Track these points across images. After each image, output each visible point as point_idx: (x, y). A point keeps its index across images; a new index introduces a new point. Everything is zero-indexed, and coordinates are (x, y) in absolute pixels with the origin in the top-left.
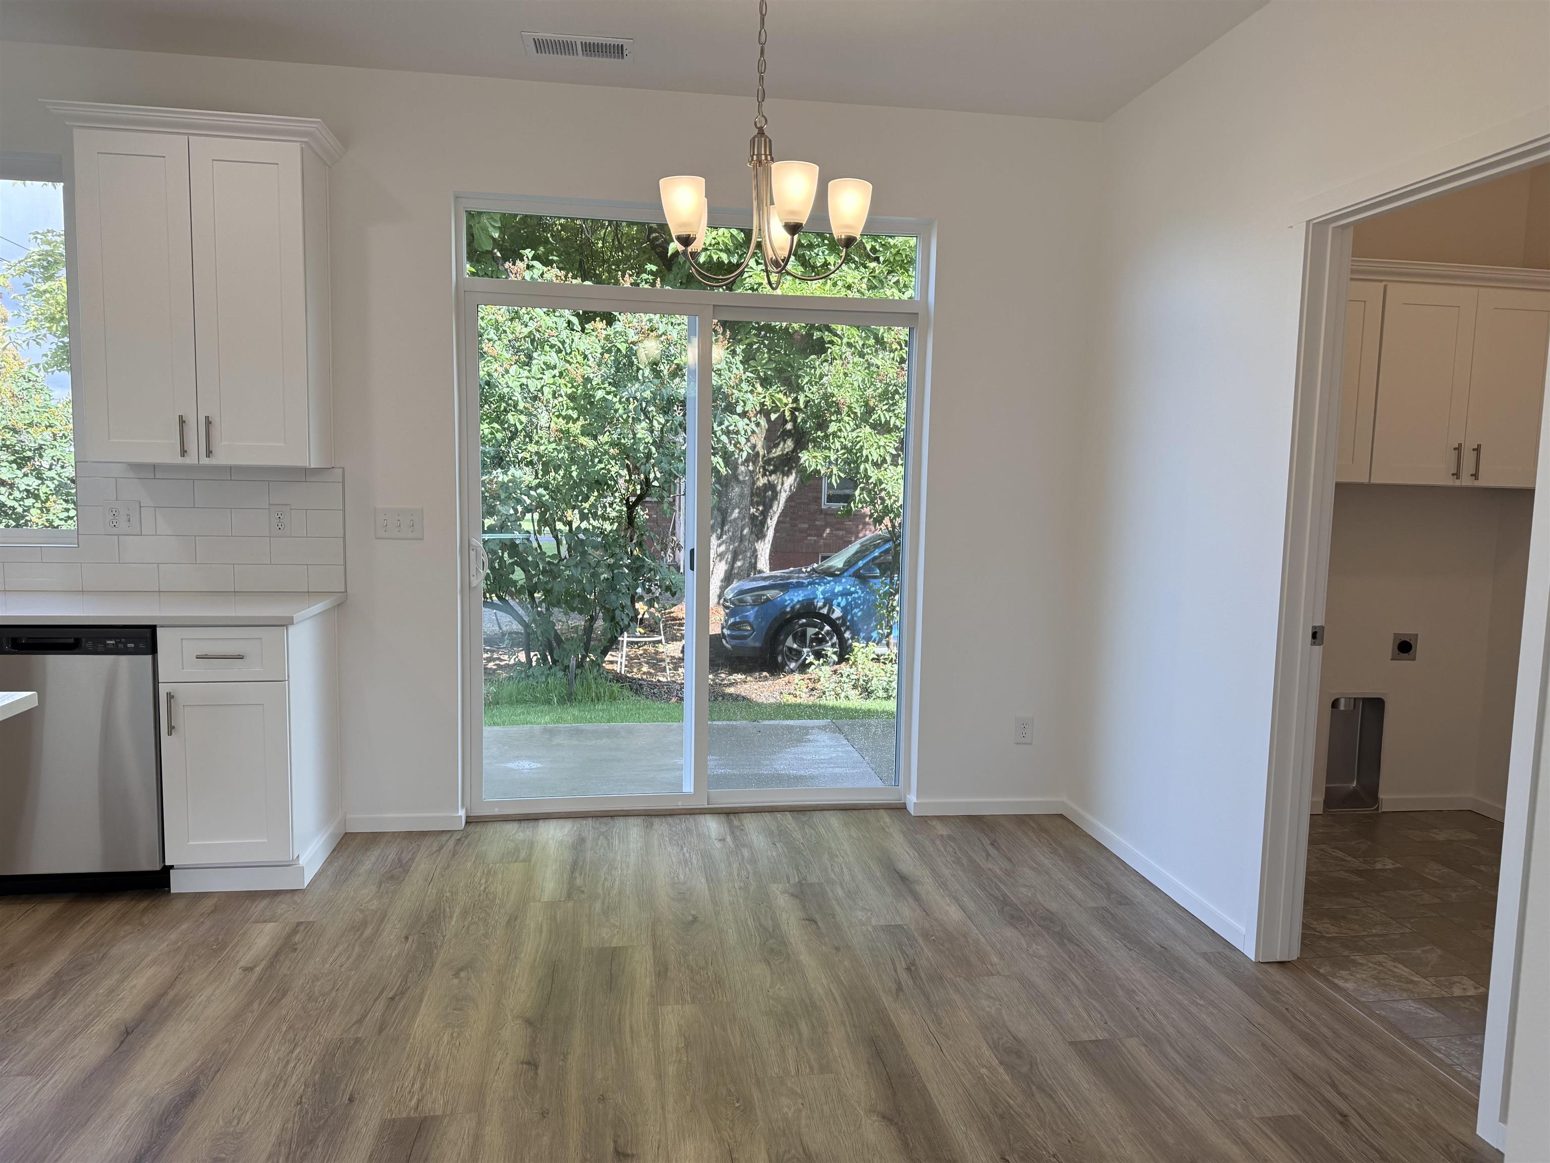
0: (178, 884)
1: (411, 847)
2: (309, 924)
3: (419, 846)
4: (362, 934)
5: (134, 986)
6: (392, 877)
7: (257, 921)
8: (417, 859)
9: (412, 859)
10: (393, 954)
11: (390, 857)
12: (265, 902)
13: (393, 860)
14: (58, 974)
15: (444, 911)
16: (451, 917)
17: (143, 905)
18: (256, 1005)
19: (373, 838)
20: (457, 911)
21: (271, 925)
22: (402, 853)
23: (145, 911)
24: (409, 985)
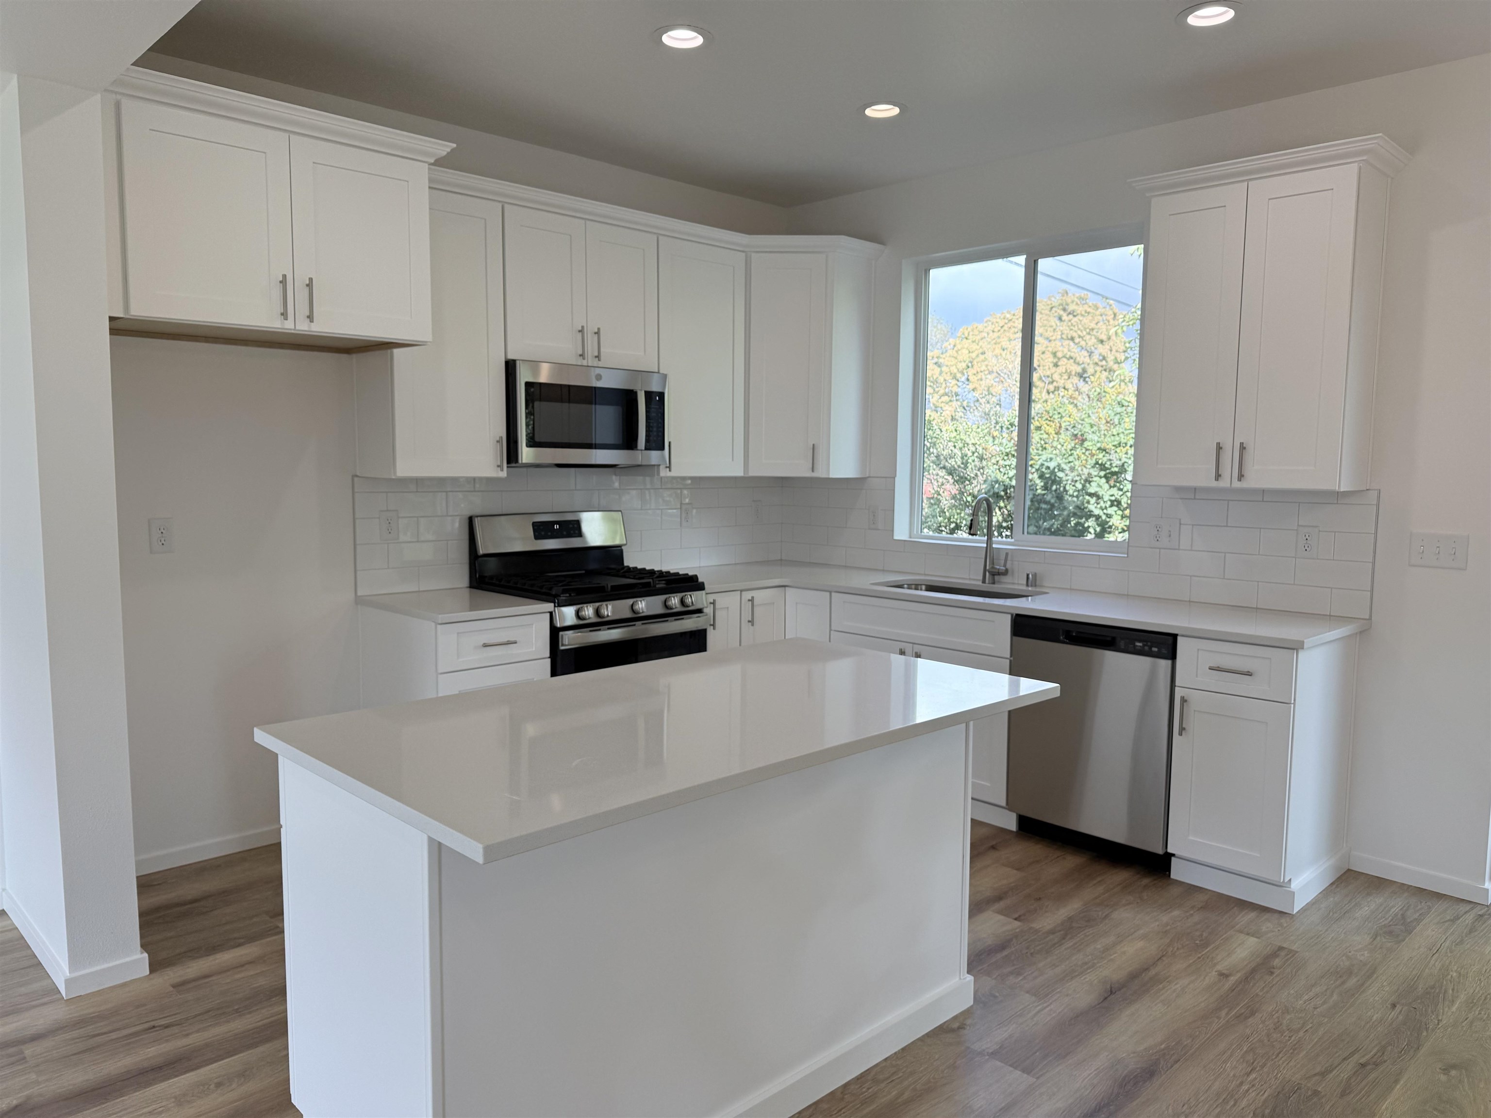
0: (1178, 871)
1: (1419, 907)
2: (1292, 953)
3: (1429, 908)
4: (1343, 983)
5: (1124, 953)
6: (1390, 933)
7: (1241, 932)
8: (1424, 922)
9: (1418, 921)
10: (1375, 1018)
11: (1393, 910)
12: (1253, 915)
13: (1396, 915)
14: (1070, 919)
15: (1446, 992)
16: (1453, 1002)
17: (1146, 881)
18: (1223, 1013)
19: (1377, 884)
20: (1463, 997)
21: (1252, 941)
22: (1407, 910)
23: (1146, 887)
24: (1385, 1058)
